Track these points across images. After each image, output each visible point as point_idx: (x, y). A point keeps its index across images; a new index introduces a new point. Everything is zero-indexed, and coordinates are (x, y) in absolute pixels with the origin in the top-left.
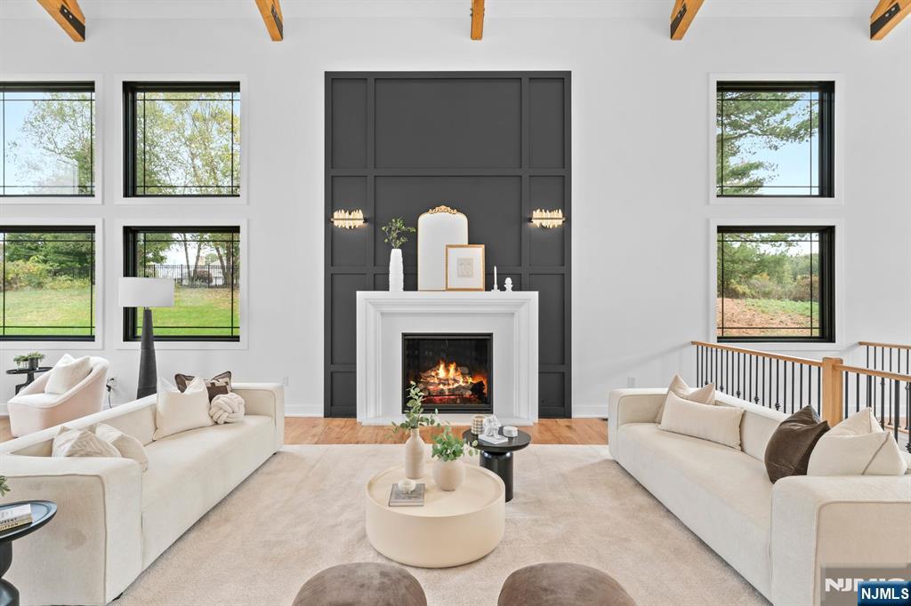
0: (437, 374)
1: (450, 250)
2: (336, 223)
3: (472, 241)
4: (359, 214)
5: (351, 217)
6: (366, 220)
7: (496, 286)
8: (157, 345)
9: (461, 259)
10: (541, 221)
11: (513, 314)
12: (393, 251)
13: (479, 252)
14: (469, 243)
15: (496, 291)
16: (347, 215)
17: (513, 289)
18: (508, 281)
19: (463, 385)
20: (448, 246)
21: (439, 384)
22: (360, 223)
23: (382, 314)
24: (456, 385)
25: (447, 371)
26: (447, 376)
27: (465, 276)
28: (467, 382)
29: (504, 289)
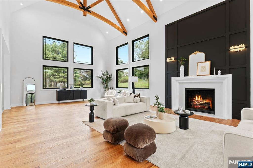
0: (196, 99)
1: (198, 64)
2: (168, 61)
3: (206, 60)
4: (173, 58)
5: (171, 59)
6: (174, 59)
7: (214, 73)
8: (135, 89)
9: (202, 66)
10: (233, 50)
11: (222, 82)
12: (181, 66)
13: (208, 64)
14: (205, 61)
15: (215, 75)
16: (170, 59)
17: (221, 74)
18: (219, 72)
19: (203, 103)
20: (198, 63)
21: (196, 102)
22: (173, 60)
23: (179, 83)
24: (200, 103)
25: (198, 98)
26: (198, 100)
27: (203, 71)
28: (204, 102)
29: (217, 74)
